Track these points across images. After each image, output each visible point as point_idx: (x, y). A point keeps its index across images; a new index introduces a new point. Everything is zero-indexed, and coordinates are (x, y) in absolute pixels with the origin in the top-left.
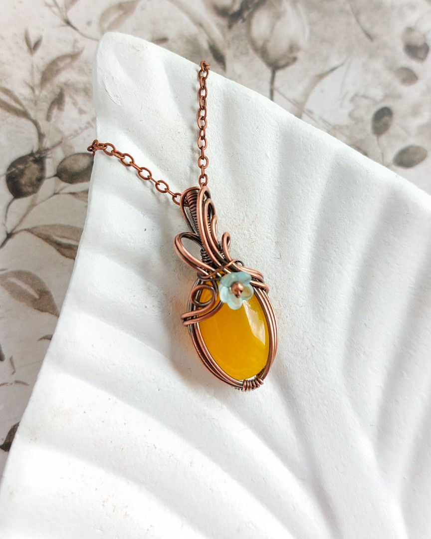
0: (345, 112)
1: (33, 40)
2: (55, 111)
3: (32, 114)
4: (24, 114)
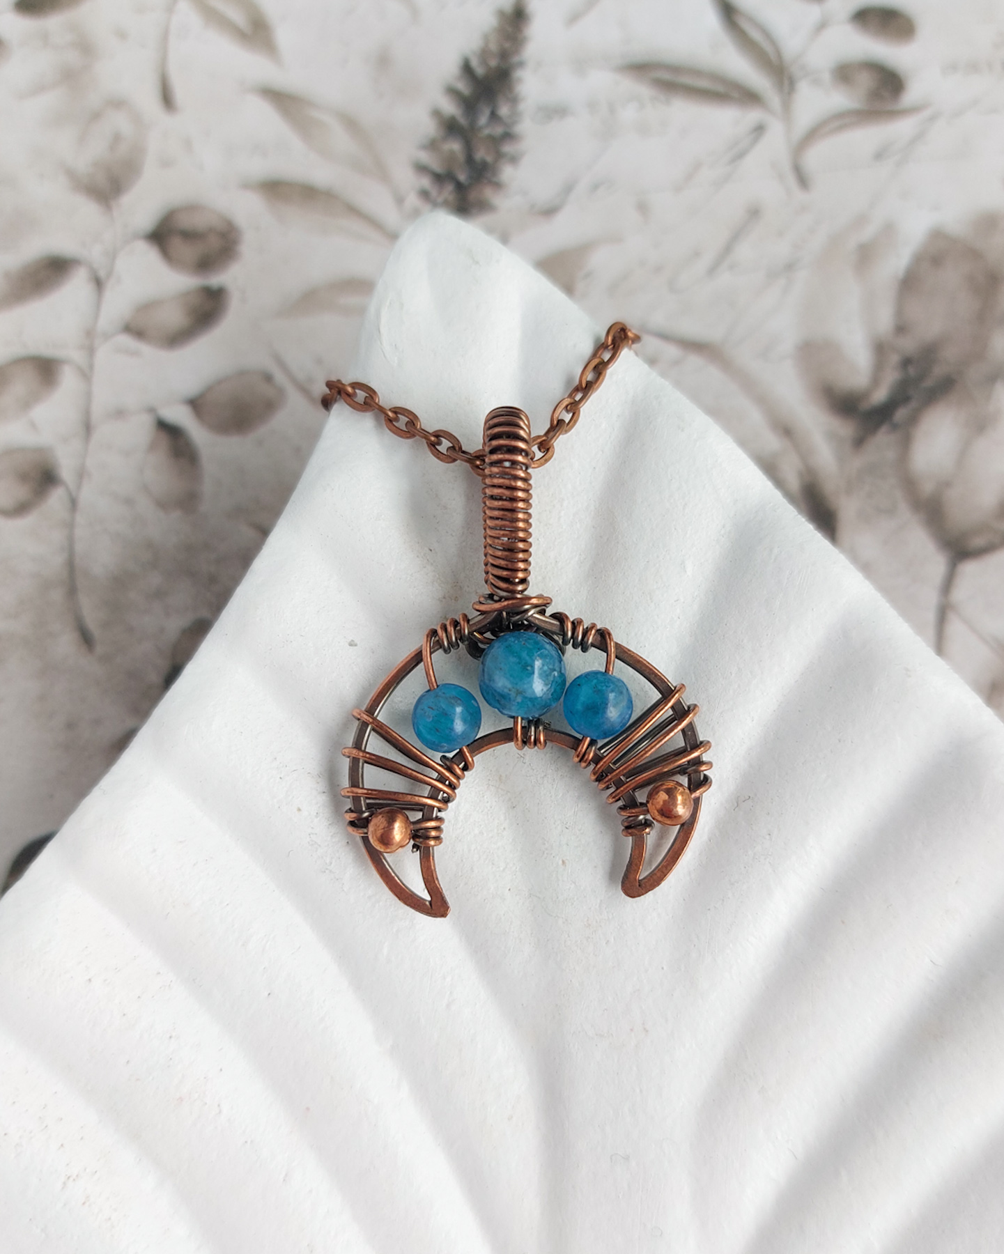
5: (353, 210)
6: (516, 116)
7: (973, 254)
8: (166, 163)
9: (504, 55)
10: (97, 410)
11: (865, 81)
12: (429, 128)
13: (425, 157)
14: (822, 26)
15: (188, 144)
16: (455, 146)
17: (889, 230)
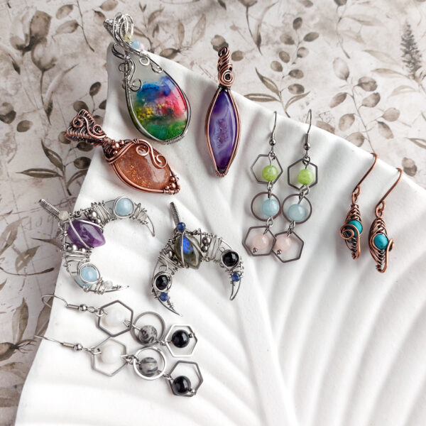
0: (281, 21)
1: (143, 6)
2: (156, 33)
3: (146, 35)
4: (144, 36)
10: (82, 12)
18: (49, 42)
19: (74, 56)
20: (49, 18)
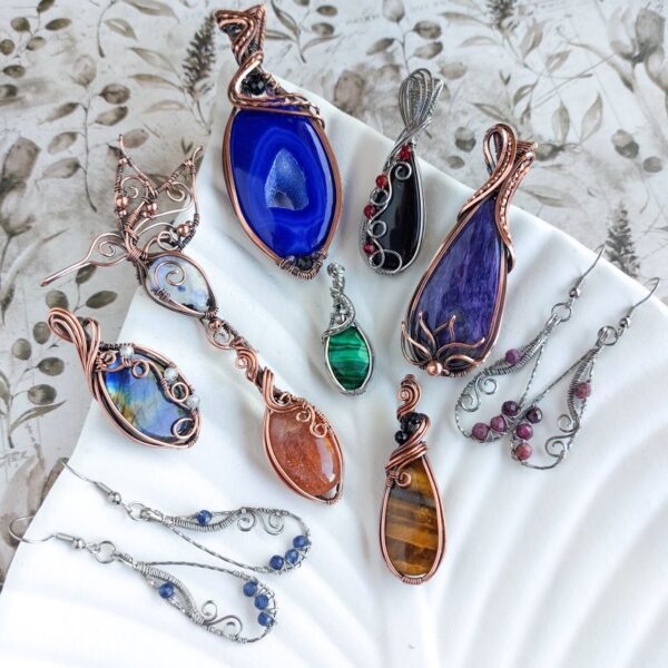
1: (187, 145)
5: (164, 81)
6: (213, 48)
7: (357, 76)
8: (103, 73)
9: (208, 31)
10: (90, 145)
11: (322, 29)
12: (187, 55)
13: (186, 64)
14: (307, 14)
15: (110, 67)
16: (196, 59)
17: (331, 72)
18: (28, 190)
19: (63, 216)
20: (37, 150)
